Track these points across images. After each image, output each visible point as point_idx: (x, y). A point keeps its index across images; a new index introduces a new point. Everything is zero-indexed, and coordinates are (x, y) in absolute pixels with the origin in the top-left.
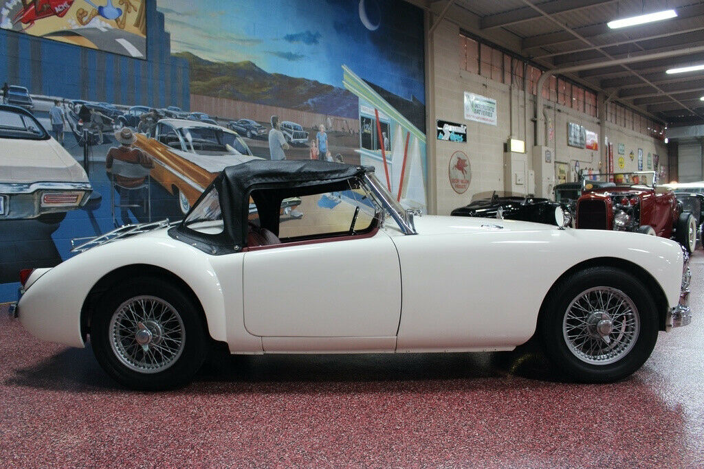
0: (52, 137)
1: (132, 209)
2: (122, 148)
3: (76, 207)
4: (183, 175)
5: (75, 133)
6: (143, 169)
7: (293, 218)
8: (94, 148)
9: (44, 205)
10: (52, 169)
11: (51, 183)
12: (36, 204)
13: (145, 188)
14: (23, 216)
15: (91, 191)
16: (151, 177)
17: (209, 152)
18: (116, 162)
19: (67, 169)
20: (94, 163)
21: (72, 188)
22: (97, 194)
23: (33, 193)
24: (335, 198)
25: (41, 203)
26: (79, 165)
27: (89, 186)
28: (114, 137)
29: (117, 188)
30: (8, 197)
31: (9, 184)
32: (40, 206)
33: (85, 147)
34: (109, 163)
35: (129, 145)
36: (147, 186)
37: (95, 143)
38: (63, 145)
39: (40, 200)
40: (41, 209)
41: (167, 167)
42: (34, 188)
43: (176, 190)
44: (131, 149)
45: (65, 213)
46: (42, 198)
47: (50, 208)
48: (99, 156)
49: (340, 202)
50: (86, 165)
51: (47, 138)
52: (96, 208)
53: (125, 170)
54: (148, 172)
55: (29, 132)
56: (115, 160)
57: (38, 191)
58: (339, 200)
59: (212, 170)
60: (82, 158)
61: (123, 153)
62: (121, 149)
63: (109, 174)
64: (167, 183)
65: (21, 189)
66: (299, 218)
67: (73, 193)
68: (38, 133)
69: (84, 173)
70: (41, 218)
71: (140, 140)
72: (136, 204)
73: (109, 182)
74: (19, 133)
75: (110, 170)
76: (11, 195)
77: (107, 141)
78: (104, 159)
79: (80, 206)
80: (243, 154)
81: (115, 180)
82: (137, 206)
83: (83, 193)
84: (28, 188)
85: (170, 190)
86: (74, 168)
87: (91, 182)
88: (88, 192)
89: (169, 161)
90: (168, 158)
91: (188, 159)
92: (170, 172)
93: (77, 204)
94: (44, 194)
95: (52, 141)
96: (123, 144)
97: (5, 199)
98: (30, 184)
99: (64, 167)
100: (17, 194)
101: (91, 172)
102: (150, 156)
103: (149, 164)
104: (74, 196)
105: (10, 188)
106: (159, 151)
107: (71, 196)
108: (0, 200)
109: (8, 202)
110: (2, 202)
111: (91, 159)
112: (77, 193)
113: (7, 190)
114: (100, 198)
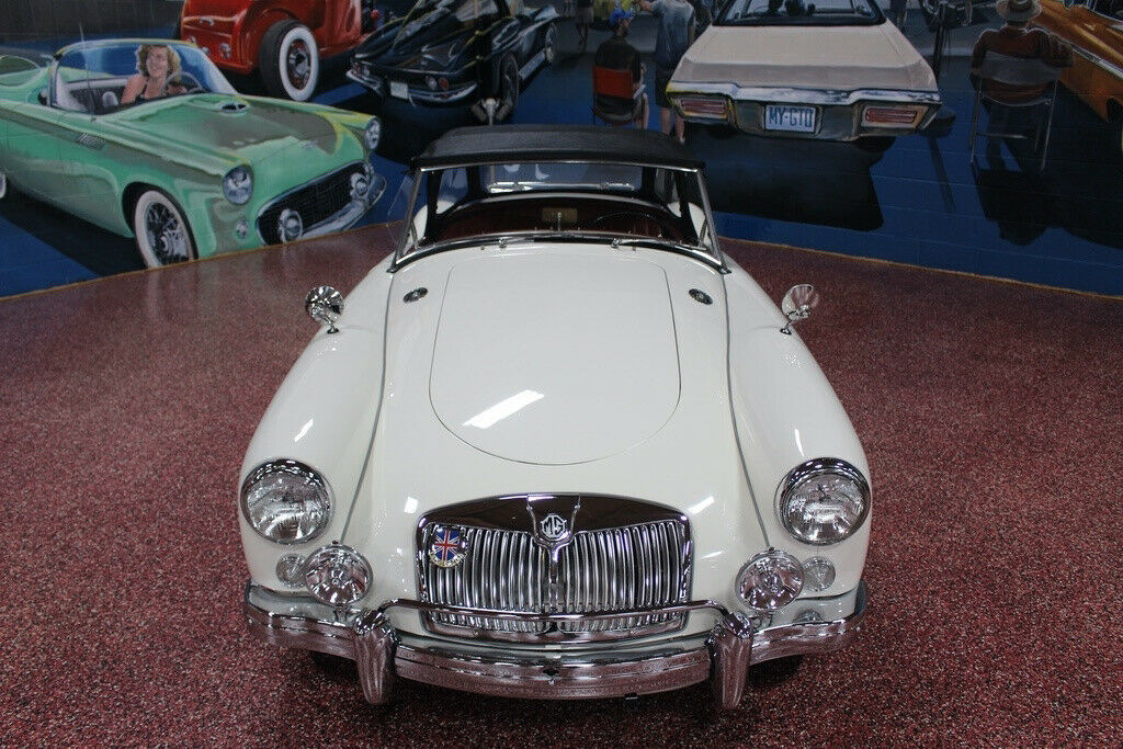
0: (888, 21)
1: (1010, 143)
2: (1006, 30)
3: (912, 130)
5: (924, 10)
8: (954, 33)
9: (865, 123)
10: (882, 69)
11: (880, 92)
12: (855, 120)
13: (1042, 105)
14: (835, 136)
15: (938, 106)
16: (1060, 83)
18: (992, 56)
19: (905, 71)
20: (950, 58)
21: (909, 99)
22: (949, 111)
23: (852, 105)
25: (861, 119)
26: (924, 63)
27: (936, 97)
28: (994, 10)
29: (987, 104)
30: (821, 109)
31: (824, 91)
32: (859, 124)
33: (938, 31)
34: (979, 57)
35: (1023, 24)
36: (1047, 101)
37: (957, 25)
38: (903, 31)
39: (861, 115)
40: (861, 129)
41: (1103, 63)
42: (854, 97)
43: (1115, 113)
44: (1026, 31)
45: (894, 138)
46: (864, 113)
47: (872, 129)
48: (960, 48)
50: (936, 62)
51: (881, 21)
52: (945, 134)
53: (1006, 72)
54: (1057, 74)
55: (856, 15)
56: (989, 53)
57: (860, 102)
60: (931, 51)
61: (1009, 41)
62: (1005, 32)
63: (974, 79)
64: (1098, 97)
65: (838, 99)
67: (910, 108)
68: (868, 14)
69: (931, 77)
70: (860, 143)
71: (1048, 12)
72: (1018, 134)
73: (972, 92)
74: (842, 18)
75: (976, 72)
76: (824, 106)
77: (980, 18)
78: (968, 51)
79: (917, 129)
81: (985, 89)
82: (1020, 137)
83: (925, 108)
84: (847, 97)
85: (1103, 111)
86: (916, 68)
87: (941, 91)
88: (932, 106)
89: (1102, 45)
90: (1108, 43)
92: (1111, 74)
93: (912, 126)
94: (867, 108)
95: (889, 26)
96: (1010, 23)
97: (817, 111)
98: (849, 92)
99: (901, 66)
100: (832, 106)
101: (942, 75)
102: (1065, 41)
103: (1060, 58)
104: (911, 112)
105: (825, 97)
106: (1090, 31)
107: (906, 112)
108: (811, 113)
109: (820, 116)
110: (813, 116)
111: (946, 51)
112: (916, 108)
113: (820, 99)
114: (953, 119)
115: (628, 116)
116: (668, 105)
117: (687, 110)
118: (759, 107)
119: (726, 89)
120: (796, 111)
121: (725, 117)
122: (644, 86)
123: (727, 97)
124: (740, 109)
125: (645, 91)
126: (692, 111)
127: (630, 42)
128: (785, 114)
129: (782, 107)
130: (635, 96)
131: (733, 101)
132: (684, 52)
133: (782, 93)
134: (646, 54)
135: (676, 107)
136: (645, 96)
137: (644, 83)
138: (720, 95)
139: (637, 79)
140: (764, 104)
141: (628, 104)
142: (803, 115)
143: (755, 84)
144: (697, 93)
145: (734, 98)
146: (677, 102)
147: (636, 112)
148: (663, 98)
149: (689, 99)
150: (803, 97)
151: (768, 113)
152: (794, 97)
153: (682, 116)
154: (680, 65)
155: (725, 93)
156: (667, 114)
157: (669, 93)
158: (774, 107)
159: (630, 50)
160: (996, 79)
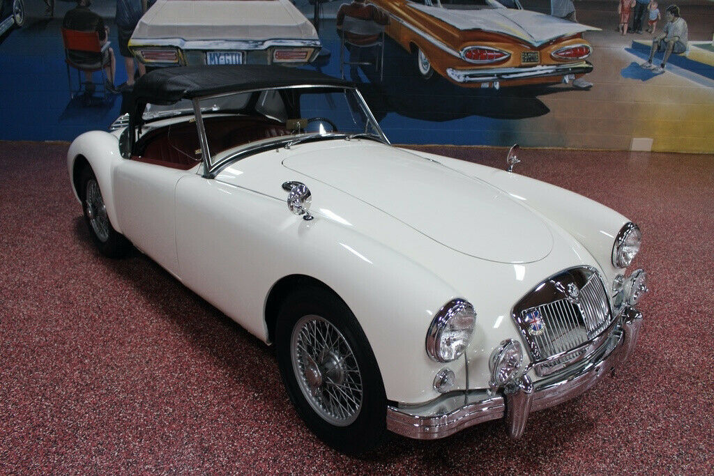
1: (363, 67)
3: (306, 63)
4: (425, 32)
6: (377, 26)
7: (577, 88)
8: (325, 5)
9: (276, 60)
10: (283, 27)
11: (283, 41)
12: (269, 58)
13: (377, 46)
15: (320, 48)
16: (385, 33)
17: (461, 6)
18: (348, 18)
19: (298, 27)
20: (324, 20)
21: (302, 45)
22: (326, 51)
23: (266, 49)
24: (653, 66)
25: (273, 58)
26: (309, 23)
27: (318, 43)
29: (348, 46)
30: (245, 53)
31: (246, 42)
32: (272, 61)
33: (316, 4)
34: (340, 19)
36: (380, 44)
39: (273, 55)
41: (405, 23)
42: (267, 44)
43: (414, 49)
44: (365, 5)
46: (275, 54)
47: (280, 63)
48: (329, 14)
49: (663, 72)
50: (316, 22)
52: (325, 64)
53: (357, 28)
54: (383, 29)
56: (346, 17)
57: (271, 47)
58: (662, 69)
59: (462, 27)
60: (312, 16)
61: (355, 10)
62: (354, 5)
63: (339, 32)
64: (405, 40)
65: (256, 46)
66: (587, 89)
67: (303, 50)
69: (314, 31)
72: (366, 62)
73: (339, 39)
75: (340, 28)
76: (248, 51)
78: (334, 16)
79: (309, 62)
80: (509, 7)
81: (346, 37)
82: (368, 64)
83: (313, 50)
84: (262, 44)
85: (408, 48)
86: (304, 25)
87: (321, 39)
88: (317, 48)
89: (404, 14)
90: (407, 13)
91: (433, 14)
92: (409, 28)
93: (306, 60)
94: (276, 51)
97: (243, 54)
98: (264, 42)
99: (295, 24)
100: (253, 51)
101: (320, 29)
102: (385, 11)
103: (384, 20)
104: (304, 52)
105: (248, 45)
106: (397, 6)
107: (301, 52)
108: (239, 55)
109: (245, 56)
110: (241, 57)
111: (321, 16)
112: (307, 49)
113: (244, 47)
114: (329, 55)
115: (98, 65)
116: (131, 56)
117: (146, 58)
118: (202, 54)
119: (176, 42)
120: (228, 55)
121: (177, 61)
122: (109, 43)
123: (177, 48)
124: (188, 55)
125: (110, 46)
126: (149, 58)
127: (93, 11)
128: (221, 57)
129: (218, 53)
130: (102, 50)
131: (182, 50)
132: (140, 18)
133: (217, 44)
134: (108, 20)
135: (138, 57)
136: (111, 49)
137: (108, 40)
138: (171, 47)
139: (103, 37)
140: (205, 51)
141: (98, 56)
142: (234, 57)
143: (197, 38)
144: (153, 46)
145: (183, 48)
146: (138, 53)
147: (105, 61)
148: (126, 51)
149: (148, 50)
150: (233, 46)
151: (208, 57)
152: (226, 46)
153: (143, 63)
154: (138, 26)
155: (175, 45)
156: (131, 62)
157: (130, 47)
158: (212, 53)
159: (94, 16)
160: (351, 31)
